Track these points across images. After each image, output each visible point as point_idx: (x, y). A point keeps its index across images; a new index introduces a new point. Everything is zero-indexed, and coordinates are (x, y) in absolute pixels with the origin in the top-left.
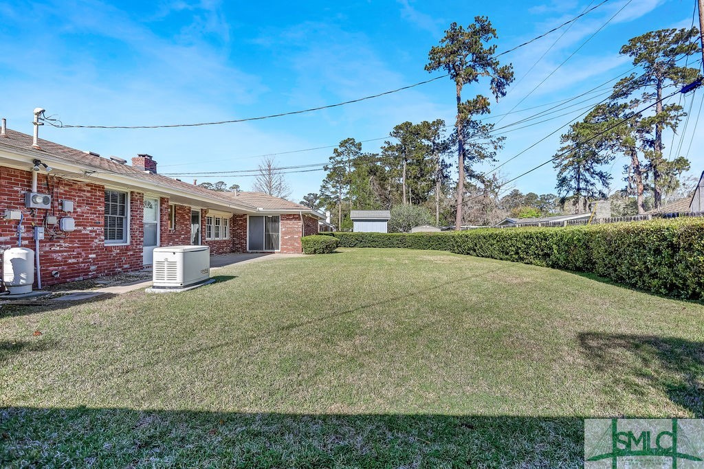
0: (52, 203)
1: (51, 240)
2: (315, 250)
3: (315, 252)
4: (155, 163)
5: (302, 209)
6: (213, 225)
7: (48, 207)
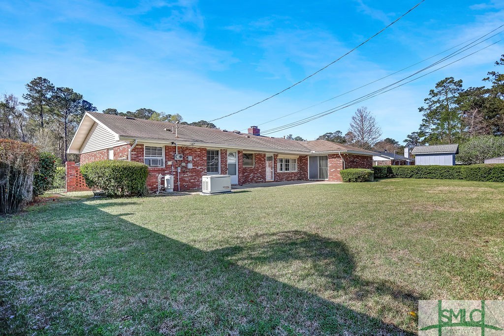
0: (183, 157)
1: (184, 172)
2: (350, 179)
3: (349, 181)
4: (259, 130)
5: (341, 150)
6: (284, 163)
7: (182, 159)
